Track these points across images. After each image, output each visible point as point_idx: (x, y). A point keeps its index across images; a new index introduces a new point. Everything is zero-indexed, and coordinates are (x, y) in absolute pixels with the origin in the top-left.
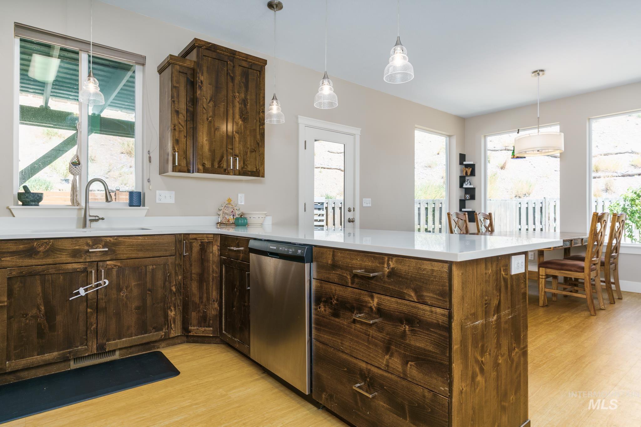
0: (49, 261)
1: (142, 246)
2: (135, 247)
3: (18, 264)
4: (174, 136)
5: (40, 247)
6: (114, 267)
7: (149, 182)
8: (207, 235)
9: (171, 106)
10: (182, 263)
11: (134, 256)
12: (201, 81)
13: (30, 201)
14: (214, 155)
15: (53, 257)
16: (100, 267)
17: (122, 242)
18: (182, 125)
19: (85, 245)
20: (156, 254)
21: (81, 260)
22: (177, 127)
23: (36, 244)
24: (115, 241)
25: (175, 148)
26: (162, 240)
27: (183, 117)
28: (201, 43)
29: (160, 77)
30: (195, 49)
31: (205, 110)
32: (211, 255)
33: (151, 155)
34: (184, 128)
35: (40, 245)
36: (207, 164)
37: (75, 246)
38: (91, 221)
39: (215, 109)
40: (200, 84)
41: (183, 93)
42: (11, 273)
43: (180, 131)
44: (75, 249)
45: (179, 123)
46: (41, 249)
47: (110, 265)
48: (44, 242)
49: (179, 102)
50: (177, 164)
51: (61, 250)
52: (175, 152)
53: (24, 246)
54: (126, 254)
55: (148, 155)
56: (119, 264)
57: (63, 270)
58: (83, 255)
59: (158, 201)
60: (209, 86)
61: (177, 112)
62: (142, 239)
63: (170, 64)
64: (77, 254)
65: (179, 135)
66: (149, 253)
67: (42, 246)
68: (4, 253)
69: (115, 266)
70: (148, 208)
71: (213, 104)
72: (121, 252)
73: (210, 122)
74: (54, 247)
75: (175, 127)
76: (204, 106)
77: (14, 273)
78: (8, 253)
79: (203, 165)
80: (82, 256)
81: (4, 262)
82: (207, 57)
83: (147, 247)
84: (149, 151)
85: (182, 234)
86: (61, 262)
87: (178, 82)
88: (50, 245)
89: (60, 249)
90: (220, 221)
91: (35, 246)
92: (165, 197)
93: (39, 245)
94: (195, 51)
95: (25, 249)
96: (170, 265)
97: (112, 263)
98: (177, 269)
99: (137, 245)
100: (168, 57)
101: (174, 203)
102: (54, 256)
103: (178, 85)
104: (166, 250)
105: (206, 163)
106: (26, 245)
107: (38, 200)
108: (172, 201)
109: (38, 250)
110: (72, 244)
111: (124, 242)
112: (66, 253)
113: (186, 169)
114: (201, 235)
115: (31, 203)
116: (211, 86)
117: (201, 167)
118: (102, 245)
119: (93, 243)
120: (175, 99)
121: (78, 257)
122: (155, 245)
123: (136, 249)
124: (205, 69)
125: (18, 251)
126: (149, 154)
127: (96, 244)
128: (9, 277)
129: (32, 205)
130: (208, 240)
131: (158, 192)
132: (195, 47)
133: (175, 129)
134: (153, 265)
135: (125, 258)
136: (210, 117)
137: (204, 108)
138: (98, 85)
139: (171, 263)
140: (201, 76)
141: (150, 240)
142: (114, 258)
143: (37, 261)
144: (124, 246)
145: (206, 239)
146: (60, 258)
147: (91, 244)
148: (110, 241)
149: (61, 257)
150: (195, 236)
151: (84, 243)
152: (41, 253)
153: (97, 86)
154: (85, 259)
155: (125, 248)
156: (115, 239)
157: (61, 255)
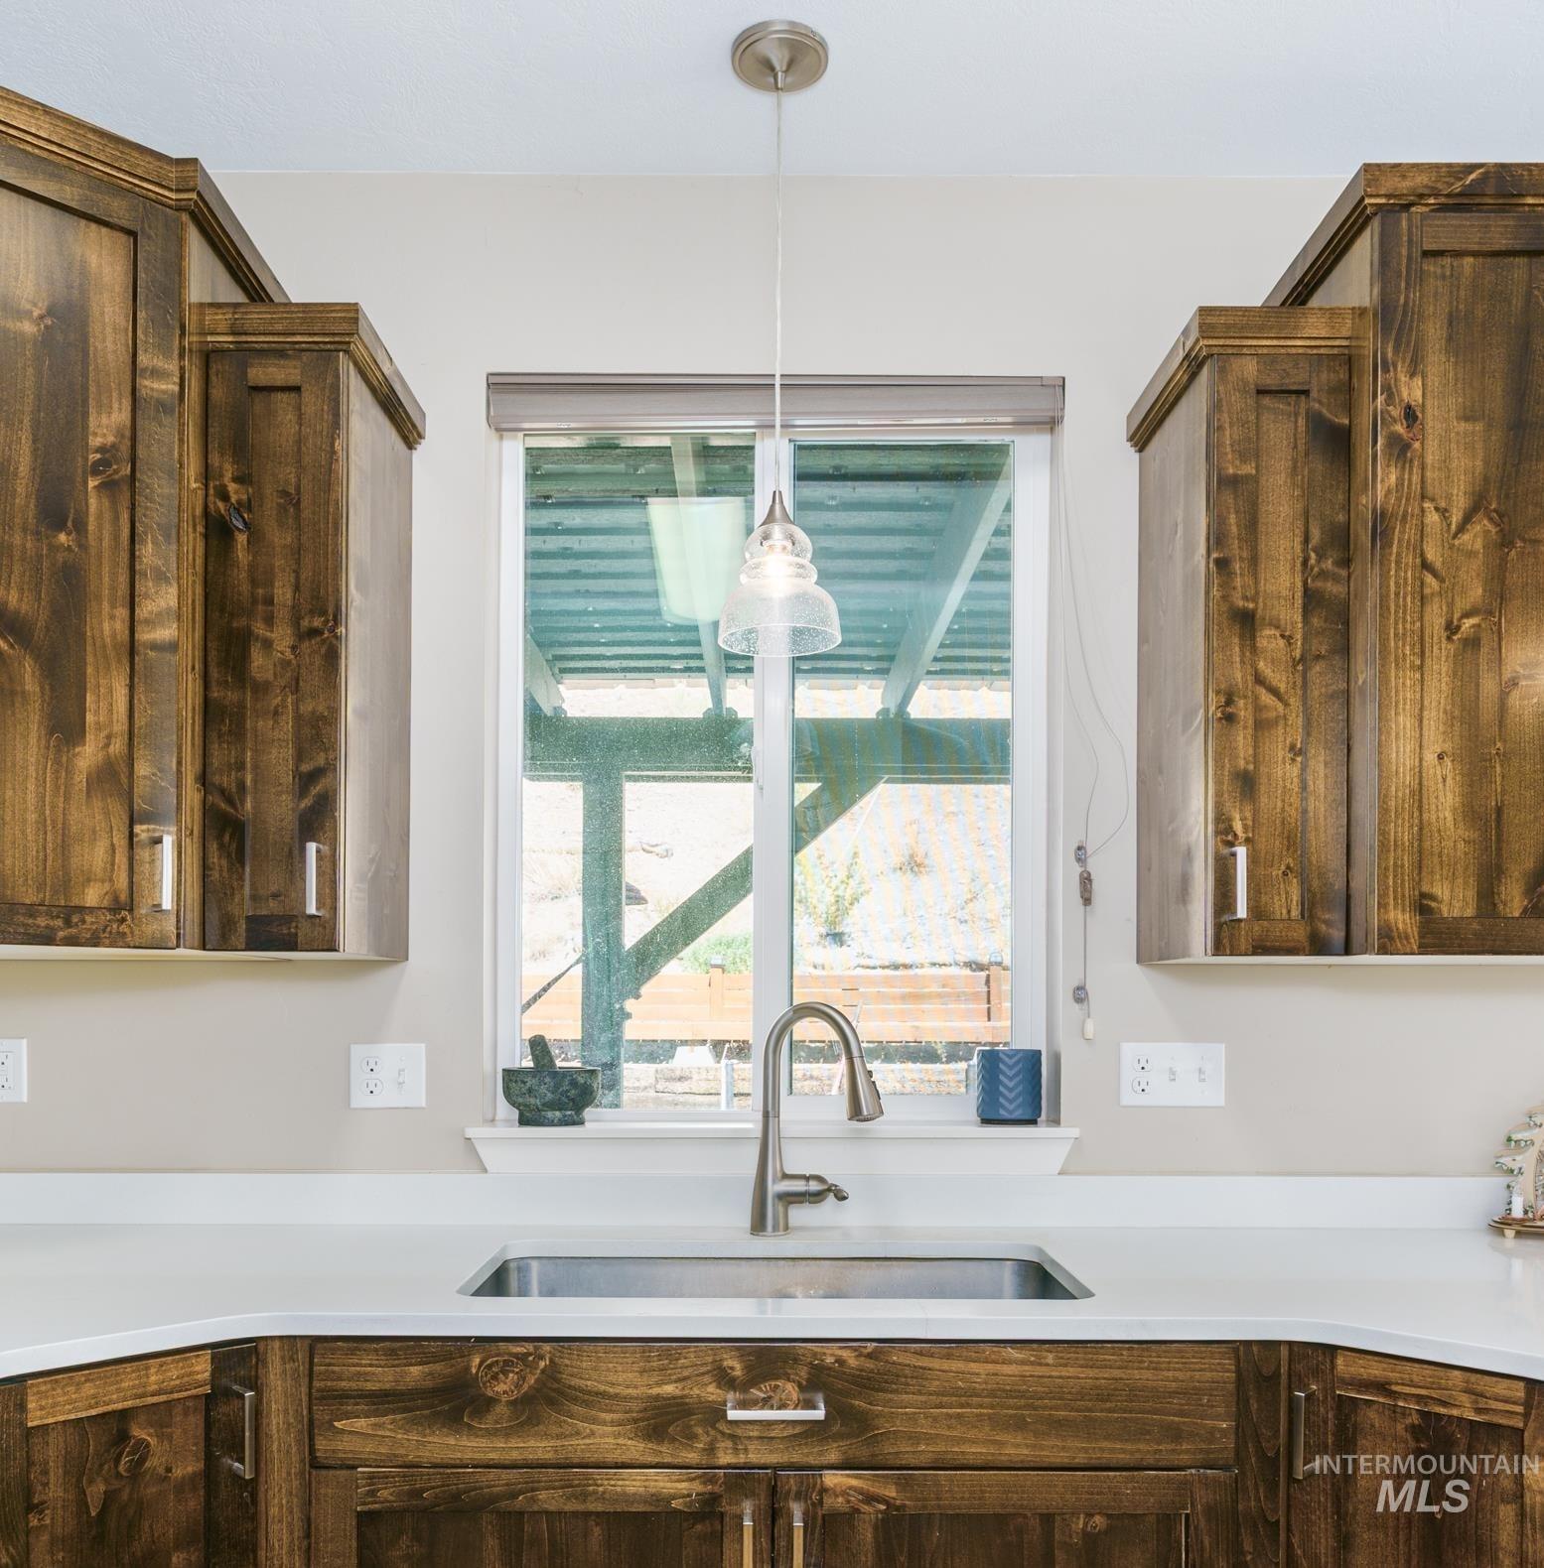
0: (537, 1447)
1: (1023, 1402)
2: (981, 1406)
3: (402, 1451)
4: (1222, 753)
5: (495, 1377)
6: (865, 1508)
7: (1079, 1000)
8: (1473, 1377)
9: (1207, 593)
10: (1281, 1513)
11: (975, 1451)
12: (1409, 407)
13: (544, 1105)
14: (1499, 840)
15: (555, 1430)
16: (786, 1499)
17: (907, 1371)
18: (1274, 691)
19: (707, 1379)
20: (1112, 1451)
21: (692, 1457)
22: (1241, 703)
23: (477, 1361)
24: (870, 1364)
25: (1230, 820)
26: (1148, 1374)
27: (1282, 642)
28: (1405, 185)
29: (1141, 461)
30: (1367, 234)
31: (1435, 574)
32: (1507, 1512)
33: (1093, 866)
34: (1286, 705)
35: (495, 1369)
36: (1446, 897)
37: (659, 1384)
38: (790, 1199)
39: (1504, 559)
40: (1400, 428)
41: (1281, 506)
42: (372, 1493)
43: (1261, 725)
44: (657, 1397)
45: (1259, 680)
46: (500, 1388)
47: (844, 1493)
48: (516, 1356)
49: (1254, 561)
50: (1242, 912)
51: (593, 1399)
52: (1231, 844)
53: (426, 1368)
54: (930, 1439)
55: (1078, 869)
56: (891, 1492)
57: (602, 1498)
58: (699, 1430)
59: (1129, 1098)
60: (1463, 426)
61: (1246, 622)
62: (1023, 1362)
63: (1200, 366)
64: (671, 1423)
65: (1256, 747)
66: (1069, 1443)
67: (505, 1373)
68: (344, 1396)
69: (870, 1498)
70: (1075, 1132)
71: (1493, 530)
72: (900, 1426)
73: (1473, 643)
74: (558, 1381)
75: (1229, 702)
76: (1430, 556)
77: (384, 1494)
78: (360, 1397)
79: (1423, 906)
80: (693, 1437)
81: (346, 1438)
82: (1447, 261)
83: (1057, 1408)
84: (1079, 848)
85: (1279, 1343)
86: (595, 1457)
87: (1251, 450)
88: (543, 1371)
89: (589, 1393)
90: (1517, 1212)
91: (474, 1371)
92: (1172, 1072)
93: (489, 1367)
94: (1363, 251)
95: (429, 1384)
96: (1203, 1524)
97: (854, 1482)
98: (1248, 1546)
99: (992, 1394)
100: (1186, 332)
101: (1222, 1103)
102: (559, 1424)
103: (1249, 469)
104: (1175, 1434)
105: (1441, 890)
106: (437, 1367)
107: (573, 1100)
108: (1214, 1095)
109: (490, 1393)
110: (642, 1372)
111: (920, 1373)
112: (615, 1416)
113: (1300, 933)
114: (1428, 1371)
115: (550, 1114)
116: (1479, 427)
117: (1402, 919)
118: (800, 1386)
119: (748, 1368)
120: (1235, 549)
121: (673, 1440)
122: (1102, 1398)
123: (990, 1417)
124: (1434, 332)
125: (402, 1394)
126: (1079, 860)
127: (765, 1378)
128: (366, 1508)
129: (552, 1124)
130: (1479, 1411)
131: (1130, 1051)
132: (1368, 219)
133: (1229, 718)
134: (1090, 1515)
135: (924, 1460)
136: (1467, 615)
137: (1426, 566)
138: (809, 555)
139: (1209, 1510)
140: (1403, 378)
141: (1071, 1371)
142: (862, 1453)
143: (483, 1443)
144: (920, 1393)
145: (1465, 1399)
146: (588, 1437)
147: (738, 1373)
148: (840, 1361)
149: (593, 1434)
150: (1376, 1371)
151: (703, 1369)
152: (501, 1409)
153: (806, 562)
154: (711, 1450)
155: (924, 1405)
156: (869, 1356)
157: (594, 1421)
